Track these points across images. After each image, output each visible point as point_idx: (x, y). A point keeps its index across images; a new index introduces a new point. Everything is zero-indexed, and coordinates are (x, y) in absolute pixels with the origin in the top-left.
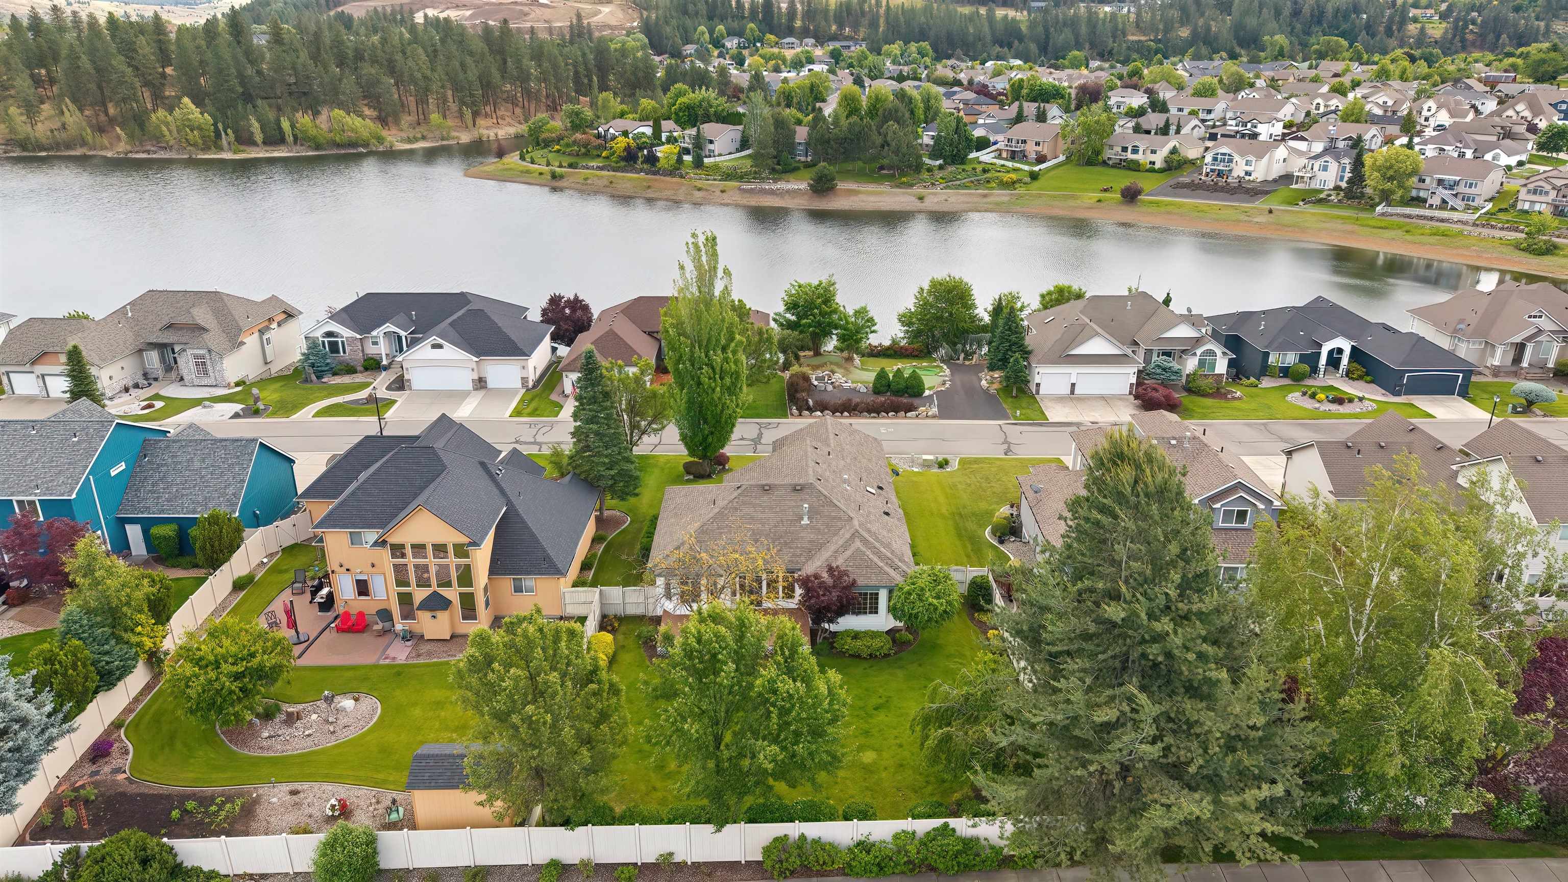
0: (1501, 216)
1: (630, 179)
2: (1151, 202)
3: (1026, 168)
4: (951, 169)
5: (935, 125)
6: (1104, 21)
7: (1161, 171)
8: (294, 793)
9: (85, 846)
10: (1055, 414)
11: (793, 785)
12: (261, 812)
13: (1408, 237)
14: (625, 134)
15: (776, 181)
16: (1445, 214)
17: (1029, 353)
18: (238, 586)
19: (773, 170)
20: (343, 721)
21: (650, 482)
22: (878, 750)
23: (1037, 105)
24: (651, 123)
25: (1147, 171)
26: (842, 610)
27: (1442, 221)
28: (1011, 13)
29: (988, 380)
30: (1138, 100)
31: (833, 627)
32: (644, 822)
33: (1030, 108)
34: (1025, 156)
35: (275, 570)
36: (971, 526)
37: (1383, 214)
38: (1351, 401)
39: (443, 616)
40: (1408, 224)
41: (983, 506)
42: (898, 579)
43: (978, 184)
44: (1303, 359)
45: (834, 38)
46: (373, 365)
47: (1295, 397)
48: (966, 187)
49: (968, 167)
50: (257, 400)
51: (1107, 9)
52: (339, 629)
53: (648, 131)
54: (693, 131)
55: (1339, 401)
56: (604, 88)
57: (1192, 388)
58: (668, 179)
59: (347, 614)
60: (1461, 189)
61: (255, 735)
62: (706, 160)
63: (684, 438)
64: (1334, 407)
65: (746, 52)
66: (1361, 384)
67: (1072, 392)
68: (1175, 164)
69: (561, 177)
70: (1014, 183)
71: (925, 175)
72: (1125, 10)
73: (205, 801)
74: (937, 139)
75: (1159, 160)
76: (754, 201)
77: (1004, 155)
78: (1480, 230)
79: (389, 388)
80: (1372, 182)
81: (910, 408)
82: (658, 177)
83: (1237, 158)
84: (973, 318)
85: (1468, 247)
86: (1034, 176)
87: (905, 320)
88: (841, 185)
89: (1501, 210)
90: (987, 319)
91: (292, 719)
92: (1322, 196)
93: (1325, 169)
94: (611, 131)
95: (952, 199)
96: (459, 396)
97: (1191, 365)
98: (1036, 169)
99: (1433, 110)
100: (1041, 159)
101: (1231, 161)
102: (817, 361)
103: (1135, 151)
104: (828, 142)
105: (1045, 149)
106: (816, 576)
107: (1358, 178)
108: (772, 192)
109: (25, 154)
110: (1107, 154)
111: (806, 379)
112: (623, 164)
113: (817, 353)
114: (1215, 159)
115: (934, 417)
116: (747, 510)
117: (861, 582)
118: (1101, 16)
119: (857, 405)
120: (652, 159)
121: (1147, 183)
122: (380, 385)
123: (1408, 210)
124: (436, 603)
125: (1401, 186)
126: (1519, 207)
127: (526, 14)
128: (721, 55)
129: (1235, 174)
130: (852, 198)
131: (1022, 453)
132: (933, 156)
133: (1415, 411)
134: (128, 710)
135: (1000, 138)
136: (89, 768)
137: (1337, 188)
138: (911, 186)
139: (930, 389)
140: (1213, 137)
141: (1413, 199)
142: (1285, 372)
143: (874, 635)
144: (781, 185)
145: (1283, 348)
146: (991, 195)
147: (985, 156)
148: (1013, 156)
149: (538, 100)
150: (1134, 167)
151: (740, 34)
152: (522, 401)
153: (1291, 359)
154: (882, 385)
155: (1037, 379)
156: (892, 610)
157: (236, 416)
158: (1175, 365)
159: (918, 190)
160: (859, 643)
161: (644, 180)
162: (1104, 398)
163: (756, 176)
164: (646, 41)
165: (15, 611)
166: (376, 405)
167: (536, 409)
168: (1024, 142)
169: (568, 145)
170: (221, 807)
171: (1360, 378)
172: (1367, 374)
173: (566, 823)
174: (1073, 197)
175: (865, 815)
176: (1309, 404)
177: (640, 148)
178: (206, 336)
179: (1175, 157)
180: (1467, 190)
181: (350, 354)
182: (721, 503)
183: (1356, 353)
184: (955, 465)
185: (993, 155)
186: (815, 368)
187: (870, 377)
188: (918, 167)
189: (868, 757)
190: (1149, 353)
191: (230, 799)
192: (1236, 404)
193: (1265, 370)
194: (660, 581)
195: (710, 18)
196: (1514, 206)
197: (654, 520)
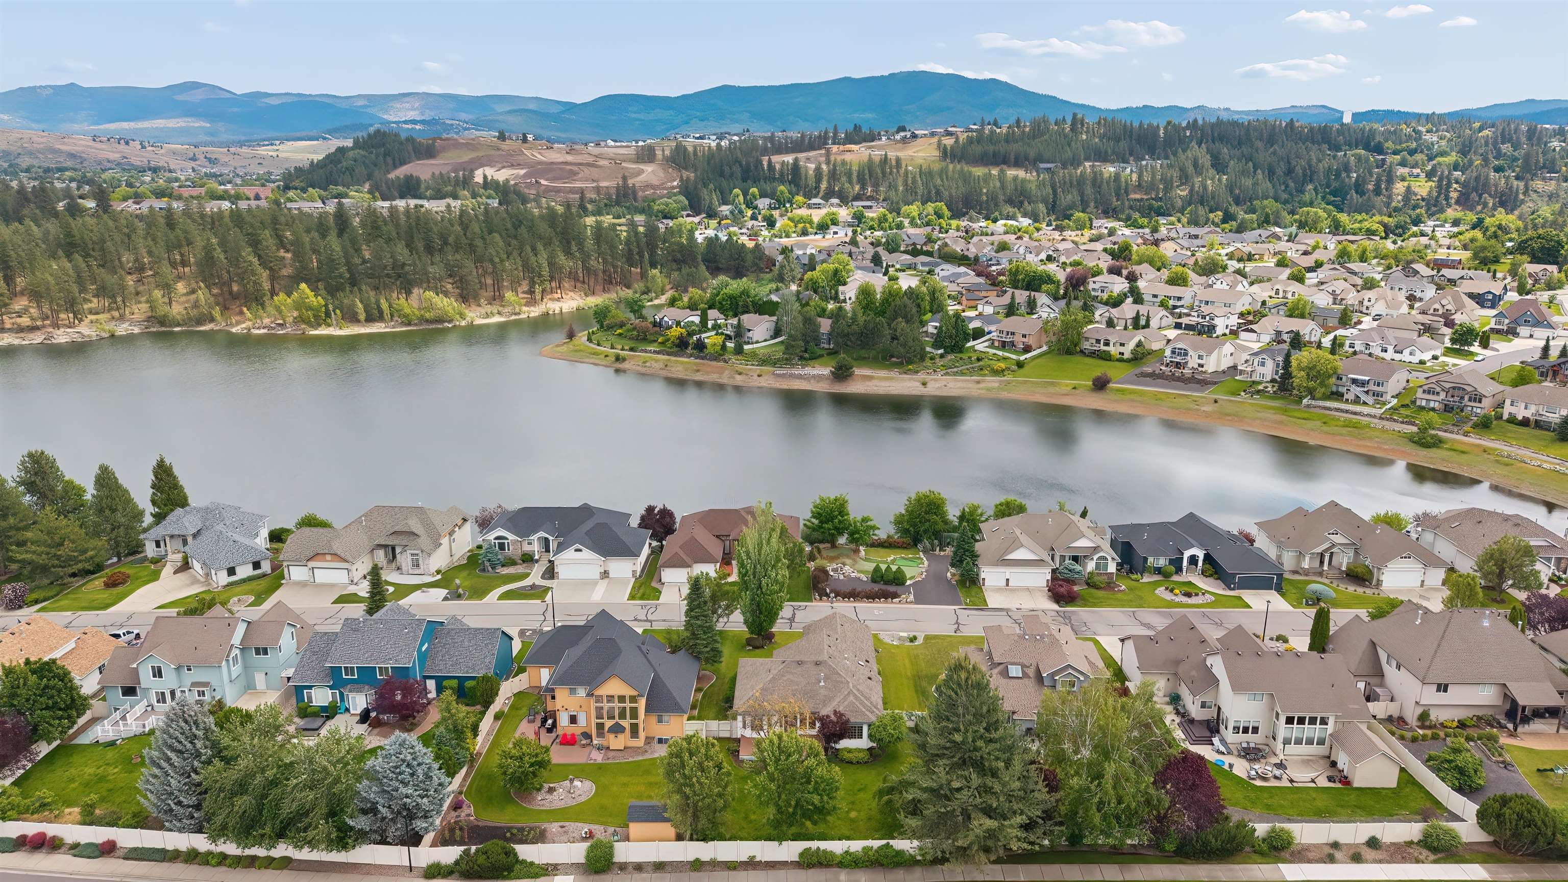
0: (1403, 411)
1: (682, 363)
2: (1118, 390)
3: (1014, 357)
4: (951, 357)
5: (939, 316)
6: (1108, 183)
7: (1128, 361)
8: (562, 827)
9: (473, 848)
10: (993, 600)
11: (815, 823)
12: (548, 835)
13: (1325, 428)
14: (678, 324)
15: (803, 366)
16: (1358, 408)
17: (977, 556)
18: (497, 717)
19: (801, 358)
20: (578, 793)
21: (726, 650)
22: (859, 811)
23: (1027, 293)
24: (699, 313)
25: (1118, 360)
26: (841, 736)
27: (1355, 413)
28: (1021, 173)
29: (951, 573)
30: (1119, 285)
31: (838, 746)
32: (741, 839)
33: (1021, 296)
34: (1013, 345)
35: (513, 707)
36: (924, 684)
37: (1308, 406)
38: (1197, 595)
39: (621, 737)
40: (1326, 416)
41: (933, 670)
42: (873, 719)
43: (971, 372)
44: (1171, 562)
45: (857, 198)
46: (528, 559)
47: (1161, 591)
48: (962, 374)
49: (965, 356)
50: (458, 587)
51: (1112, 169)
52: (562, 743)
53: (697, 319)
54: (734, 321)
55: (1188, 595)
56: (653, 265)
57: (1090, 583)
58: (714, 363)
59: (565, 735)
60: (1371, 387)
61: (534, 799)
62: (746, 347)
63: (746, 622)
64: (1185, 600)
65: (776, 213)
66: (1211, 580)
67: (1007, 585)
68: (1140, 355)
69: (624, 360)
70: (1003, 371)
71: (928, 363)
72: (1128, 170)
73: (521, 830)
74: (939, 329)
75: (1127, 351)
76: (785, 385)
77: (996, 344)
78: (1385, 423)
79: (543, 577)
80: (1299, 378)
81: (895, 595)
82: (705, 362)
83: (1191, 353)
84: (946, 522)
85: (1370, 439)
86: (1020, 365)
87: (898, 521)
88: (858, 371)
89: (1403, 406)
90: (956, 522)
91: (551, 790)
92: (1261, 387)
93: (1263, 364)
94: (666, 319)
95: (951, 385)
96: (590, 584)
97: (1091, 566)
98: (1022, 358)
99: (1373, 301)
100: (1027, 349)
101: (1186, 354)
102: (832, 553)
103: (1107, 344)
104: (847, 335)
105: (1030, 341)
106: (828, 716)
107: (1287, 375)
108: (800, 377)
109: (163, 329)
110: (1086, 345)
111: (826, 572)
112: (675, 349)
113: (834, 546)
114: (1173, 352)
115: (911, 602)
116: (788, 676)
117: (852, 720)
118: (1106, 175)
119: (859, 593)
120: (700, 346)
121: (1114, 372)
122: (535, 577)
123: (1328, 404)
124: (617, 729)
125: (1322, 384)
126: (1418, 403)
127: (576, 174)
128: (754, 218)
129: (1190, 365)
130: (867, 383)
131: (966, 632)
132: (936, 346)
133: (1239, 602)
134: (461, 785)
135: (993, 328)
136: (454, 814)
137: (1273, 381)
138: (917, 372)
139: (911, 578)
140: (1178, 326)
141: (1333, 393)
142: (1158, 571)
143: (860, 750)
144: (808, 371)
145: (1157, 555)
146: (984, 381)
147: (980, 345)
148: (1003, 345)
149: (596, 275)
150: (1106, 357)
151: (772, 195)
152: (633, 587)
153: (1162, 562)
154: (878, 576)
155: (983, 575)
156: (870, 736)
157: (446, 599)
158: (1078, 568)
159: (922, 376)
160: (851, 755)
161: (695, 364)
162: (1028, 589)
163: (787, 361)
164: (687, 202)
165: (376, 731)
166: (537, 592)
167: (643, 595)
168: (1013, 334)
169: (629, 330)
170: (529, 832)
171: (1211, 576)
172: (1216, 573)
173: (705, 839)
174: (1052, 384)
175: (848, 838)
176: (1168, 596)
177: (690, 334)
178: (419, 540)
179: (1139, 349)
180: (1376, 388)
181: (512, 551)
182: (774, 672)
183: (1208, 558)
184: (920, 641)
185: (986, 344)
186: (832, 559)
187: (871, 567)
188: (922, 357)
189: (853, 814)
190: (1063, 558)
191: (531, 829)
192: (1120, 596)
193: (1144, 570)
194: (740, 718)
195: (744, 180)
196: (1414, 402)
197: (734, 680)
